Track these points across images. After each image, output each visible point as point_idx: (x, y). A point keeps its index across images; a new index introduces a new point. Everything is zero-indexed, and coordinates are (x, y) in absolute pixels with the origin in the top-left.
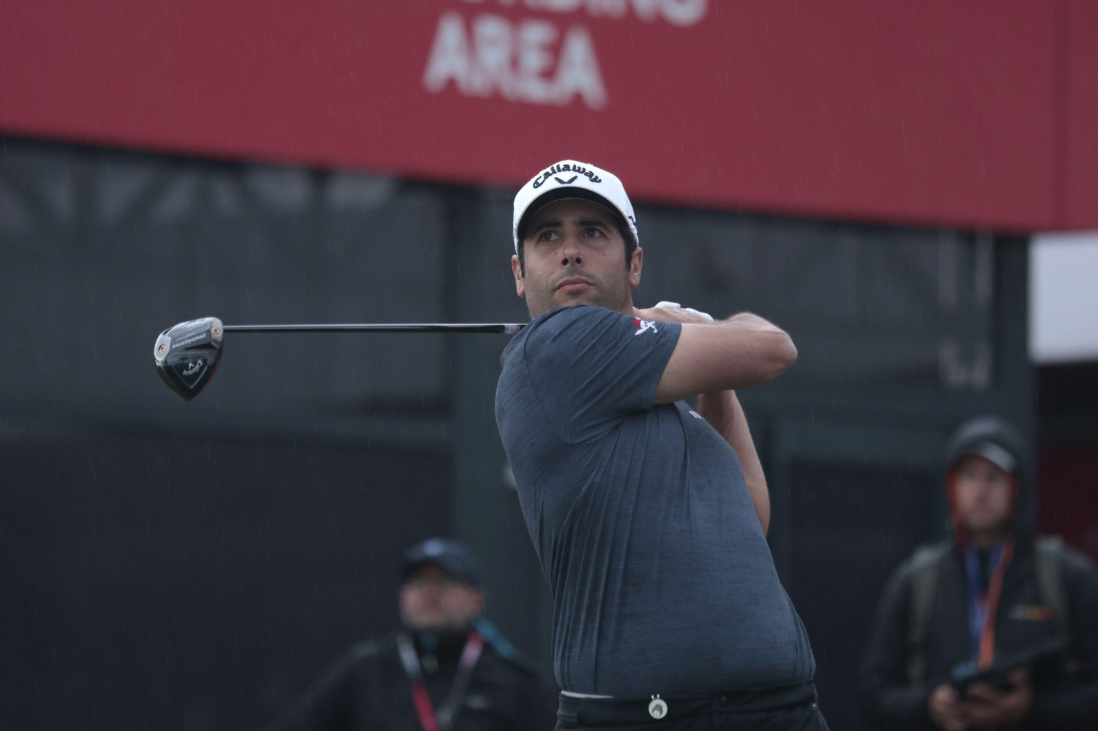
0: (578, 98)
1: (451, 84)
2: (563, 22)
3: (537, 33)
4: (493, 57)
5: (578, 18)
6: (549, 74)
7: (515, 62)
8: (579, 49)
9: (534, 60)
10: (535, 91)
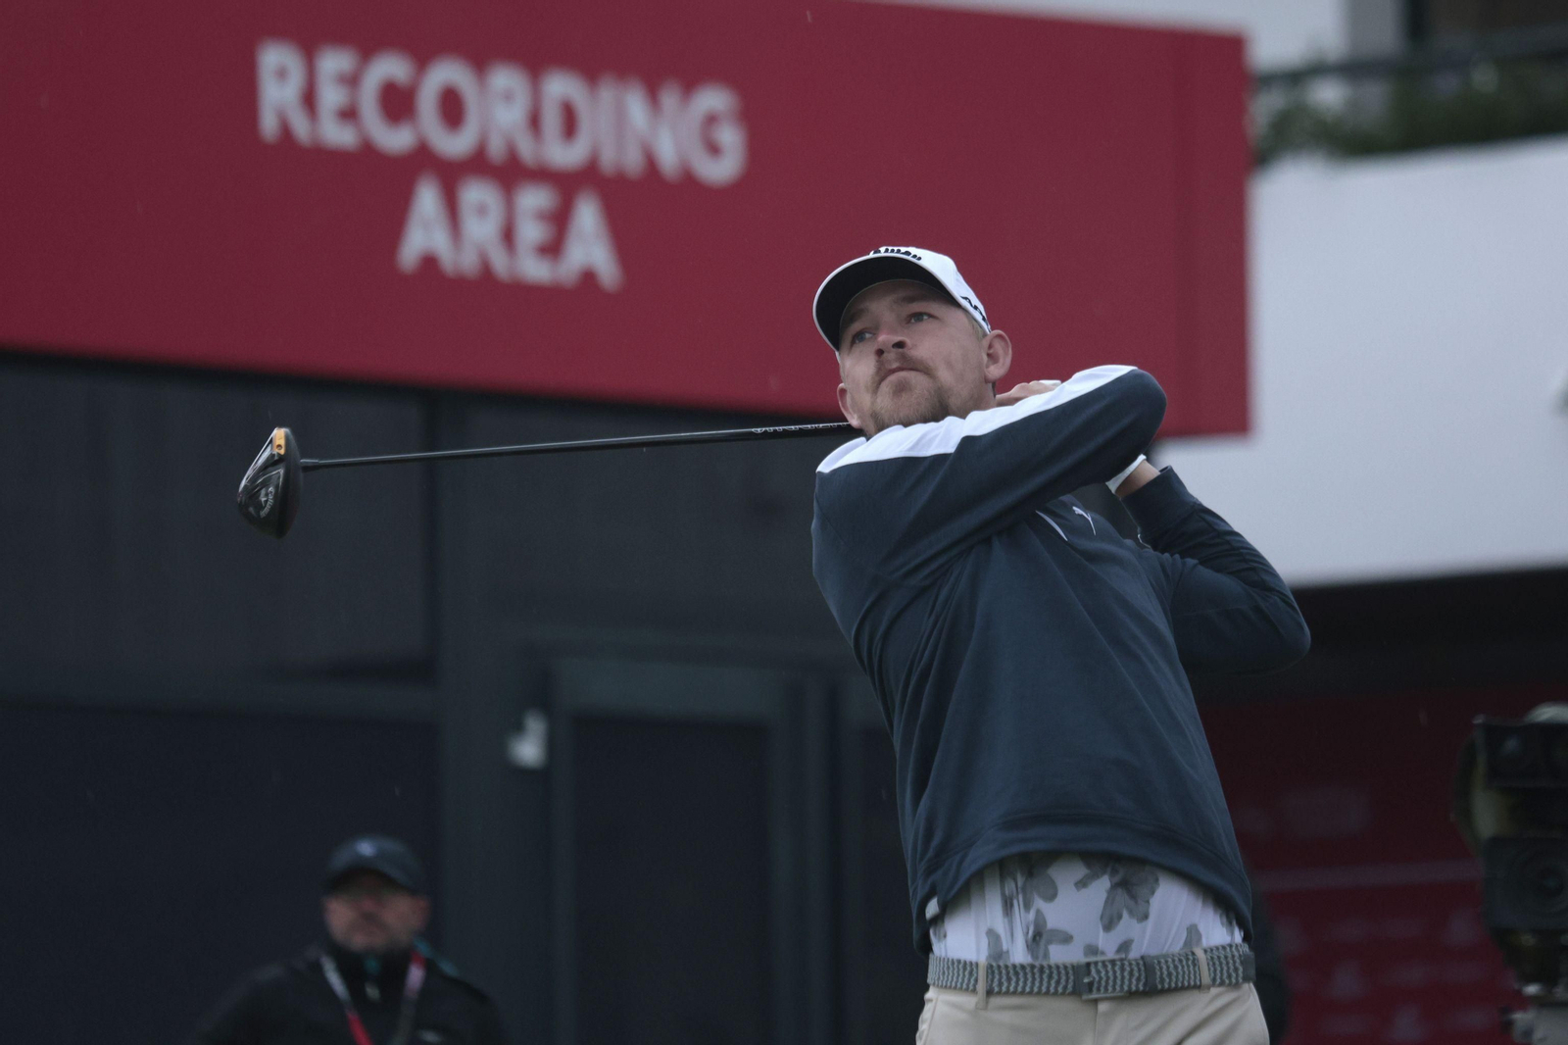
0: (589, 277)
1: (430, 262)
2: (568, 185)
3: (534, 199)
4: (481, 230)
5: (587, 178)
6: (553, 249)
7: (508, 235)
8: (588, 216)
9: (531, 232)
10: (535, 270)
